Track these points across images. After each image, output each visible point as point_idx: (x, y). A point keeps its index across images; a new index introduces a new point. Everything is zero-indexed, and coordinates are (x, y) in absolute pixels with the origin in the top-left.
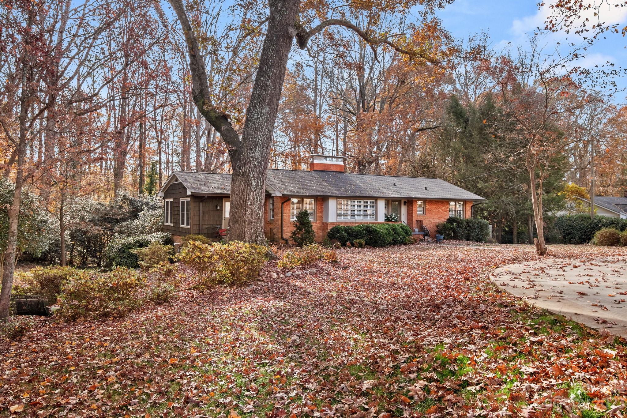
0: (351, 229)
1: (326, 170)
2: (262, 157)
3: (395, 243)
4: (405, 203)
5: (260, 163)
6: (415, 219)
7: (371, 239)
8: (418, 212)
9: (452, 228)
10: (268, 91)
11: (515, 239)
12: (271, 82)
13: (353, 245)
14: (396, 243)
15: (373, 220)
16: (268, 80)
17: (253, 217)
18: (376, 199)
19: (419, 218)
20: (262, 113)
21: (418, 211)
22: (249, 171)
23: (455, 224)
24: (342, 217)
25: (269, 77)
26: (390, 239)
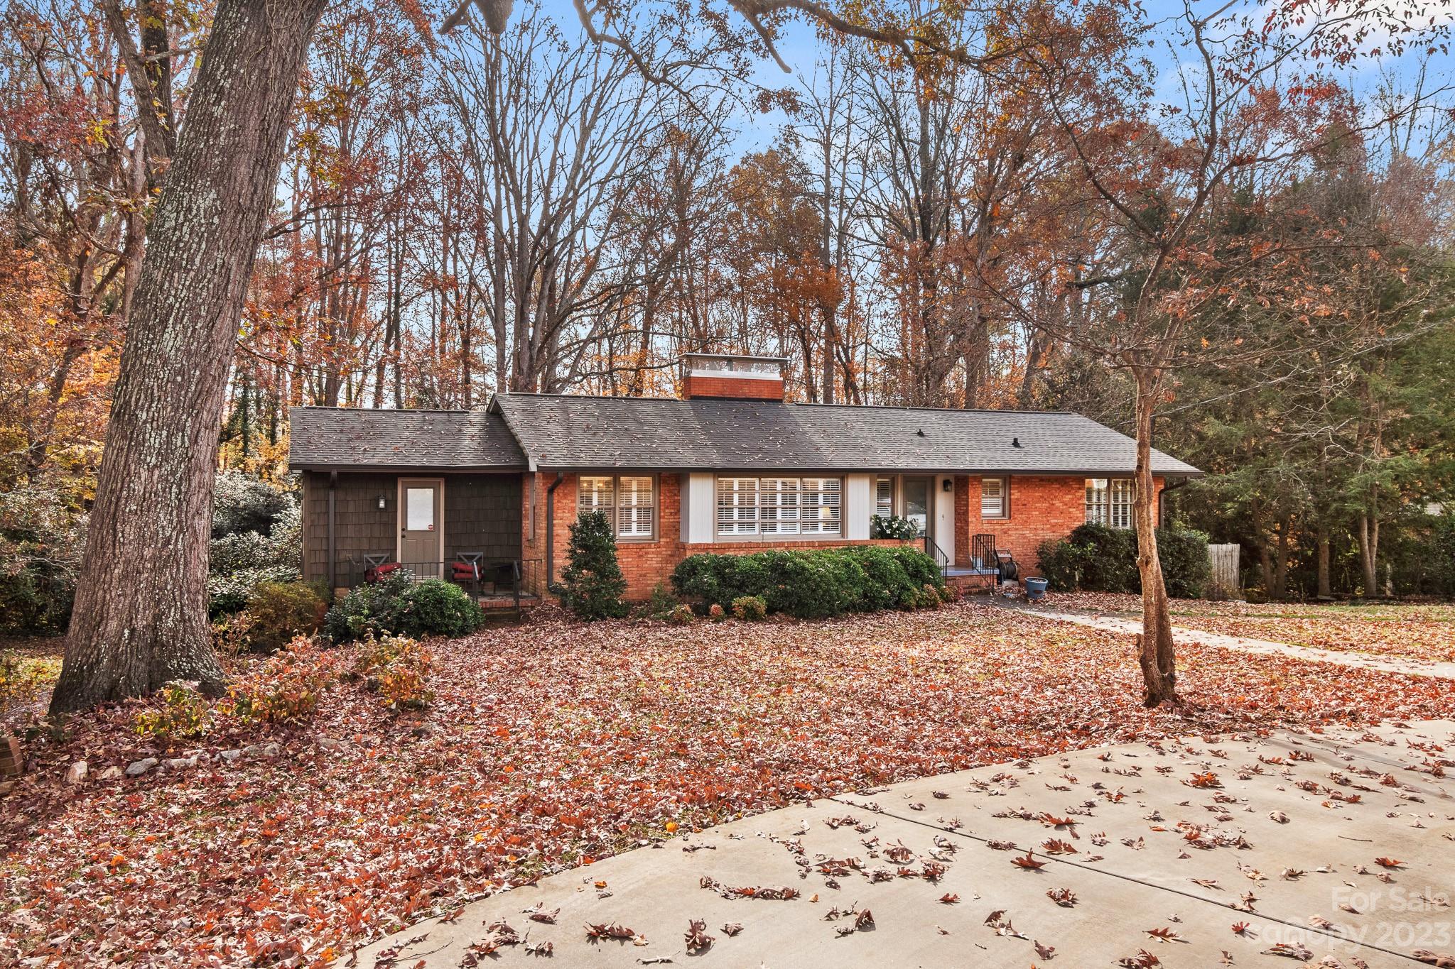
0: (732, 565)
1: (727, 394)
2: (189, 354)
3: (870, 605)
4: (946, 484)
5: (180, 372)
6: (973, 530)
7: (785, 594)
8: (985, 511)
9: (1082, 558)
10: (218, 135)
11: (1325, 583)
12: (227, 109)
13: (729, 611)
14: (876, 606)
15: (833, 535)
16: (217, 102)
17: (148, 553)
18: (842, 474)
19: (986, 528)
20: (189, 209)
21: (988, 508)
22: (137, 401)
23: (1092, 545)
24: (736, 527)
25: (220, 91)
26: (854, 594)
